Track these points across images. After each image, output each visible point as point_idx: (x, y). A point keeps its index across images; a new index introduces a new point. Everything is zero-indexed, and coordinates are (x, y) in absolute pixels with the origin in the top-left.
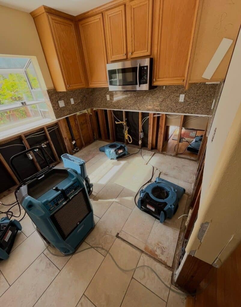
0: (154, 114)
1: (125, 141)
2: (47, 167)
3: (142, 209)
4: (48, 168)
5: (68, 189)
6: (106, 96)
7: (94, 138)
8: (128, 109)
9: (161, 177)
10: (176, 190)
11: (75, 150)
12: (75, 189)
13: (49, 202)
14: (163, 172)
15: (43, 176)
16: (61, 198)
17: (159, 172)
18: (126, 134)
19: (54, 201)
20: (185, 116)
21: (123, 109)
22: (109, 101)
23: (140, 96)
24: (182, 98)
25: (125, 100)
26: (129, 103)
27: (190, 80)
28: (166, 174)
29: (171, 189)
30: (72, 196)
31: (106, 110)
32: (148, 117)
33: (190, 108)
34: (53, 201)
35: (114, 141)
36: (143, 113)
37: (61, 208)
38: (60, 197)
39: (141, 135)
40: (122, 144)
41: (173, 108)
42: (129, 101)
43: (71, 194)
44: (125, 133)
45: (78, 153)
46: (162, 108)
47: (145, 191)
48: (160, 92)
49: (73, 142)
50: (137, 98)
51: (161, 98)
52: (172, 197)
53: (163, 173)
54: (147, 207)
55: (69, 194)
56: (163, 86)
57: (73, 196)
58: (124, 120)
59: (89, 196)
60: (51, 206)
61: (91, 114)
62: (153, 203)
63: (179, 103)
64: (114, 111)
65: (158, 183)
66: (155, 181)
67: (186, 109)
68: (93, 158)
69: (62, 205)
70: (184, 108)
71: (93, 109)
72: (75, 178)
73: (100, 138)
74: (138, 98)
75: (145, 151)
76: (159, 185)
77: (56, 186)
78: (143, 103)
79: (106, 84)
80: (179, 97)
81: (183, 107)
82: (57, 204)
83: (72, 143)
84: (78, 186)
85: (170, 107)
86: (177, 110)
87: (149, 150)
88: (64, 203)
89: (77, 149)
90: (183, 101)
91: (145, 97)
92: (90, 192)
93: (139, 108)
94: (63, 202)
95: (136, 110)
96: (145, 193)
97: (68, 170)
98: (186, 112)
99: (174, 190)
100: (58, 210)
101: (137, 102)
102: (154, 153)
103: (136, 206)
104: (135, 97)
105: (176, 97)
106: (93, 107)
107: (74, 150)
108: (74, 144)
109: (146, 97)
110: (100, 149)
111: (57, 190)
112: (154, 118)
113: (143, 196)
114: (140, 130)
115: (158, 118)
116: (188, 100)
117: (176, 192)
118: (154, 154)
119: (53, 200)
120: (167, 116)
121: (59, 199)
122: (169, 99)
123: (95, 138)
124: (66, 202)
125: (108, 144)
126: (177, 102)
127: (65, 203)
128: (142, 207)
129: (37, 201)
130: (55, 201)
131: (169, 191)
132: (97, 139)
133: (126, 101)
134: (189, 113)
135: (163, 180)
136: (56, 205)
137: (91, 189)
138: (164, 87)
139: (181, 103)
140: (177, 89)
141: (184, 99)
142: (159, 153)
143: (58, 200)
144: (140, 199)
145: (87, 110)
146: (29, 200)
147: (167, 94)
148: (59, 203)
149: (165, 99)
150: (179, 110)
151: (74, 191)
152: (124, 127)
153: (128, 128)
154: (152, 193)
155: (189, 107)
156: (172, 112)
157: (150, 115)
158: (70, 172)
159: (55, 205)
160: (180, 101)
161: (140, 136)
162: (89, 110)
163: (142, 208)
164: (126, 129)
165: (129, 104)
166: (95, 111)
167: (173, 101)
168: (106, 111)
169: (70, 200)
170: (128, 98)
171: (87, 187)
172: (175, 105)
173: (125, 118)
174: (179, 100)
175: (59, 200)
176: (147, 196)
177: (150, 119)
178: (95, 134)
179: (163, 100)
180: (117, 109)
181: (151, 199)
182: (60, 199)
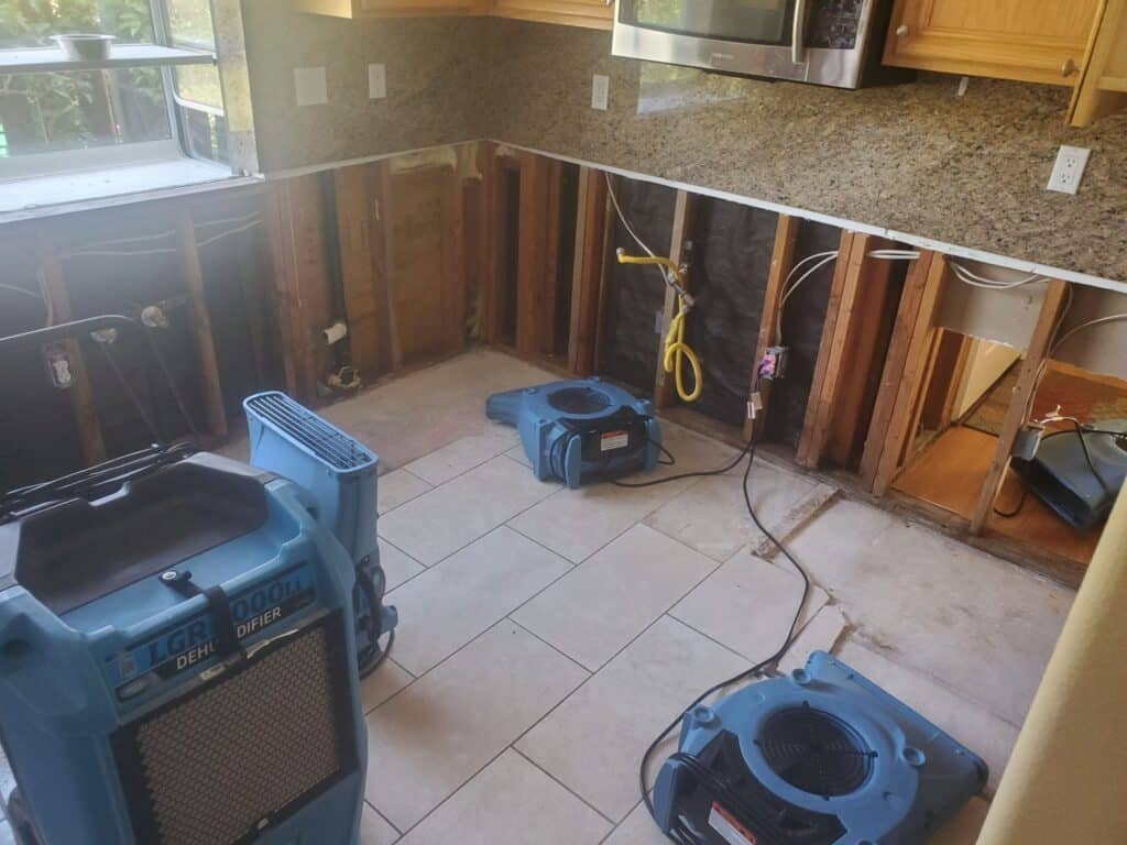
0: (875, 242)
1: (660, 382)
2: (155, 446)
3: (673, 832)
4: (154, 451)
5: (248, 597)
6: (589, 84)
7: (469, 330)
8: (709, 184)
9: (843, 657)
10: (922, 758)
11: (336, 380)
12: (289, 609)
13: (129, 648)
14: (869, 630)
15: (122, 492)
16: (199, 641)
17: (842, 622)
18: (669, 339)
19: (153, 649)
20: (1073, 289)
21: (681, 180)
22: (600, 112)
23: (800, 116)
24: (1067, 169)
25: (706, 127)
26: (723, 144)
27: (1105, 73)
28: (881, 646)
29: (891, 745)
30: (260, 639)
31: (577, 167)
32: (835, 254)
33: (1115, 243)
34: (151, 643)
35: (588, 372)
36: (801, 220)
37: (185, 698)
38: (196, 629)
39: (768, 362)
40: (635, 395)
41: (999, 226)
42: (726, 132)
43: (258, 628)
44: (667, 331)
45: (351, 403)
46: (926, 213)
47: (717, 721)
48: (931, 112)
49: (328, 332)
50: (778, 121)
51: (932, 147)
52: (886, 794)
53: (862, 635)
54: (710, 822)
55: (246, 628)
56: (955, 79)
57: (267, 643)
58: (675, 253)
59: (362, 678)
60: (132, 674)
61: (480, 176)
62: (751, 808)
63: (1046, 197)
64: (620, 178)
65: (817, 686)
66: (798, 674)
67: (1082, 247)
68: (436, 453)
69: (193, 684)
70: (1075, 235)
71: (497, 145)
72: (299, 539)
73: (505, 335)
74: (784, 126)
75: (777, 472)
76: (817, 699)
77: (182, 568)
78: (811, 160)
79: (603, 13)
80: (1052, 159)
81: (1068, 226)
82: (167, 671)
83: (326, 336)
84: (311, 592)
85: (981, 217)
86: (1026, 238)
87: (805, 470)
88: (206, 675)
89: (347, 378)
90: (1070, 188)
91: (831, 128)
92: (371, 659)
93: (781, 184)
94: (202, 663)
95: (764, 197)
96: (711, 735)
97: (271, 488)
98: (1081, 261)
99: (909, 753)
100: (165, 708)
101: (774, 150)
102: (830, 491)
103: (643, 806)
104: (771, 114)
105: (1034, 155)
106: (499, 137)
107: (325, 382)
108: (338, 343)
109: (840, 126)
110: (488, 402)
111: (183, 587)
112: (870, 265)
113: (700, 748)
114: (764, 331)
115: (900, 270)
116: (1109, 191)
117: (919, 768)
118: (830, 502)
119: (150, 637)
120: (953, 265)
121: (182, 646)
122: (981, 165)
123: (475, 331)
124: (222, 669)
125: (544, 382)
126: (1032, 190)
127: (214, 674)
128: (682, 818)
129: (65, 625)
130: (162, 649)
131: (874, 754)
132: (485, 343)
133: (710, 134)
134: (1101, 275)
135: (852, 676)
136: (158, 671)
137: (383, 640)
138: (964, 82)
139: (1058, 200)
140: (1041, 110)
141: (1084, 175)
142: (870, 503)
143: (176, 646)
144: (675, 764)
145: (458, 150)
146: (19, 608)
147: (972, 129)
148: (179, 667)
149: (958, 161)
150: (1040, 240)
151: (276, 613)
152: (670, 293)
153: (691, 302)
154: (756, 742)
155: (1106, 232)
156: (991, 250)
157: (844, 245)
158: (277, 496)
159: (155, 671)
160: (1050, 186)
161: (757, 364)
162: (472, 149)
163: (677, 825)
164: (676, 311)
165: (723, 151)
166: (503, 160)
167: (1005, 179)
168: (572, 172)
169: (246, 664)
170: (721, 115)
171: (361, 625)
172: (1014, 204)
173: (684, 240)
174: (1046, 180)
175: (182, 650)
176: (723, 751)
177: (840, 266)
178: (479, 304)
179: (945, 165)
180: (640, 170)
181: (747, 778)
182: (192, 643)
